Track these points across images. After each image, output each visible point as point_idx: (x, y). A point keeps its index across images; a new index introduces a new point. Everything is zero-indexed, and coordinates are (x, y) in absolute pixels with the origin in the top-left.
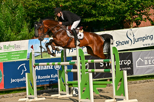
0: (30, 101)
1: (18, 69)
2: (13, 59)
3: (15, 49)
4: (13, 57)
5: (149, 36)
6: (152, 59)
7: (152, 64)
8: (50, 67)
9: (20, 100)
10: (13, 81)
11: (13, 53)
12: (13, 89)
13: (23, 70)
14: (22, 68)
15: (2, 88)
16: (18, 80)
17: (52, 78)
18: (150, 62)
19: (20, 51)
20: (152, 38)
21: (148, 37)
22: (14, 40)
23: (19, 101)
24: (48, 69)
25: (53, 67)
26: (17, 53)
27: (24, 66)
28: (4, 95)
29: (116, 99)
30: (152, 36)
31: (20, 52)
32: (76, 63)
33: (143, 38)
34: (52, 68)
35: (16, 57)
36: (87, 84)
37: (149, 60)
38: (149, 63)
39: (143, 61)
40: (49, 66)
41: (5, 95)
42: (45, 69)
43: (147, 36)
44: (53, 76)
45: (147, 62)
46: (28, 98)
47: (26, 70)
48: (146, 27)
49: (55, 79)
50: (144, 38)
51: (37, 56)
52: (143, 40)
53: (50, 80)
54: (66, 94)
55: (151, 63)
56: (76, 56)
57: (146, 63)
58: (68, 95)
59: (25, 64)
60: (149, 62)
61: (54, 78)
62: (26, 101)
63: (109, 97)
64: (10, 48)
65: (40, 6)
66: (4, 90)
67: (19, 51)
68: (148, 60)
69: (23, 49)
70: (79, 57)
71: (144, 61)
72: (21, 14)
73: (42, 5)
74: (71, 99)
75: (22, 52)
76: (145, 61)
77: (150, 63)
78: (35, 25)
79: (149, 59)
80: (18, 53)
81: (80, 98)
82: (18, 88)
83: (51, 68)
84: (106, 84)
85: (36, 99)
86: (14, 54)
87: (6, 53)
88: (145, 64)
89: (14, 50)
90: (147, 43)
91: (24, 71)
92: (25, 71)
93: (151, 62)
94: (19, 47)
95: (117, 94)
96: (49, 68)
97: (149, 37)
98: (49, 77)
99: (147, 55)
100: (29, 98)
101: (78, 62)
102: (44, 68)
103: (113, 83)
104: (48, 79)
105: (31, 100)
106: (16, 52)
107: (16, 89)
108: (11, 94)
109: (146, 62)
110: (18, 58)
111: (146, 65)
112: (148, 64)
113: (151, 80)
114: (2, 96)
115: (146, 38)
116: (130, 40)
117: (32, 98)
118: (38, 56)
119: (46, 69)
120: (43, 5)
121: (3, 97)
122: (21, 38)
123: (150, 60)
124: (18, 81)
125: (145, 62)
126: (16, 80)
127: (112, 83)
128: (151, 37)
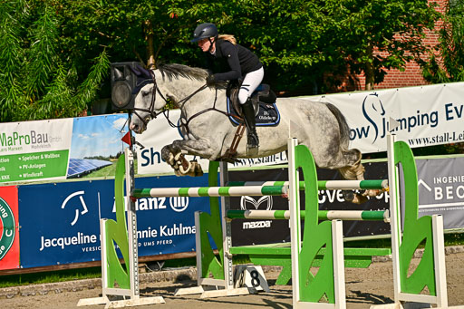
0: (119, 306)
1: (63, 207)
2: (25, 175)
3: (32, 147)
4: (24, 171)
5: (426, 115)
6: (455, 185)
7: (456, 199)
8: (159, 203)
9: (83, 302)
10: (46, 243)
11: (25, 159)
12: (47, 270)
13: (77, 211)
14: (75, 203)
15: (15, 265)
16: (61, 242)
17: (164, 238)
18: (451, 192)
19: (49, 153)
20: (437, 120)
21: (423, 116)
22: (27, 119)
23: (79, 304)
24: (151, 208)
25: (167, 203)
26: (37, 158)
27: (81, 198)
28: (20, 287)
29: (402, 302)
30: (436, 113)
31: (46, 156)
32: (284, 190)
33: (410, 119)
34: (165, 207)
35: (36, 170)
36: (321, 256)
37: (448, 188)
38: (448, 197)
39: (430, 189)
40: (155, 199)
41: (25, 288)
42: (141, 209)
43: (420, 114)
44: (166, 231)
45: (440, 193)
46: (108, 296)
47: (86, 211)
48: (419, 87)
49: (171, 241)
50: (412, 122)
51: (98, 169)
52: (410, 126)
53: (156, 243)
54: (224, 288)
55: (452, 197)
56: (287, 169)
57: (439, 196)
58: (231, 291)
59: (82, 192)
60: (448, 193)
61: (168, 238)
62: (107, 307)
63: (381, 297)
64: (17, 141)
65: (108, 15)
66: (19, 272)
67: (44, 153)
68: (444, 186)
69: (55, 147)
70: (298, 173)
71: (433, 190)
72: (49, 38)
73: (112, 12)
74: (270, 304)
75: (53, 156)
76: (436, 189)
77: (450, 195)
78: (115, 72)
79: (448, 184)
80: (42, 158)
81: (298, 299)
82: (61, 268)
83: (161, 207)
84: (369, 258)
85: (137, 300)
86: (28, 163)
87: (5, 157)
88: (437, 198)
89: (28, 149)
90: (420, 136)
91: (80, 213)
92: (83, 213)
93: (454, 194)
94: (43, 139)
95: (405, 289)
96: (156, 207)
97: (425, 117)
98: (153, 233)
99: (441, 170)
100: (111, 298)
101: (292, 188)
102: (141, 205)
103: (395, 253)
104: (151, 239)
105: (121, 304)
106: (36, 154)
107: (55, 269)
108: (43, 285)
109: (438, 192)
110: (41, 173)
111: (439, 202)
112: (444, 200)
113: (454, 247)
114: (16, 288)
115: (418, 120)
116: (372, 127)
117: (120, 298)
118: (101, 168)
119: (146, 208)
120: (116, 11)
121: (19, 293)
122: (48, 113)
123: (451, 188)
124: (62, 244)
125: (436, 193)
126: (55, 242)
127: (390, 255)
128: (434, 118)
